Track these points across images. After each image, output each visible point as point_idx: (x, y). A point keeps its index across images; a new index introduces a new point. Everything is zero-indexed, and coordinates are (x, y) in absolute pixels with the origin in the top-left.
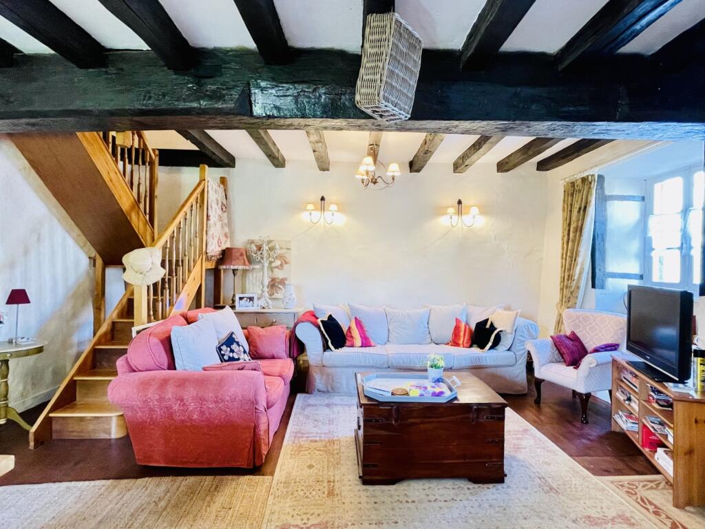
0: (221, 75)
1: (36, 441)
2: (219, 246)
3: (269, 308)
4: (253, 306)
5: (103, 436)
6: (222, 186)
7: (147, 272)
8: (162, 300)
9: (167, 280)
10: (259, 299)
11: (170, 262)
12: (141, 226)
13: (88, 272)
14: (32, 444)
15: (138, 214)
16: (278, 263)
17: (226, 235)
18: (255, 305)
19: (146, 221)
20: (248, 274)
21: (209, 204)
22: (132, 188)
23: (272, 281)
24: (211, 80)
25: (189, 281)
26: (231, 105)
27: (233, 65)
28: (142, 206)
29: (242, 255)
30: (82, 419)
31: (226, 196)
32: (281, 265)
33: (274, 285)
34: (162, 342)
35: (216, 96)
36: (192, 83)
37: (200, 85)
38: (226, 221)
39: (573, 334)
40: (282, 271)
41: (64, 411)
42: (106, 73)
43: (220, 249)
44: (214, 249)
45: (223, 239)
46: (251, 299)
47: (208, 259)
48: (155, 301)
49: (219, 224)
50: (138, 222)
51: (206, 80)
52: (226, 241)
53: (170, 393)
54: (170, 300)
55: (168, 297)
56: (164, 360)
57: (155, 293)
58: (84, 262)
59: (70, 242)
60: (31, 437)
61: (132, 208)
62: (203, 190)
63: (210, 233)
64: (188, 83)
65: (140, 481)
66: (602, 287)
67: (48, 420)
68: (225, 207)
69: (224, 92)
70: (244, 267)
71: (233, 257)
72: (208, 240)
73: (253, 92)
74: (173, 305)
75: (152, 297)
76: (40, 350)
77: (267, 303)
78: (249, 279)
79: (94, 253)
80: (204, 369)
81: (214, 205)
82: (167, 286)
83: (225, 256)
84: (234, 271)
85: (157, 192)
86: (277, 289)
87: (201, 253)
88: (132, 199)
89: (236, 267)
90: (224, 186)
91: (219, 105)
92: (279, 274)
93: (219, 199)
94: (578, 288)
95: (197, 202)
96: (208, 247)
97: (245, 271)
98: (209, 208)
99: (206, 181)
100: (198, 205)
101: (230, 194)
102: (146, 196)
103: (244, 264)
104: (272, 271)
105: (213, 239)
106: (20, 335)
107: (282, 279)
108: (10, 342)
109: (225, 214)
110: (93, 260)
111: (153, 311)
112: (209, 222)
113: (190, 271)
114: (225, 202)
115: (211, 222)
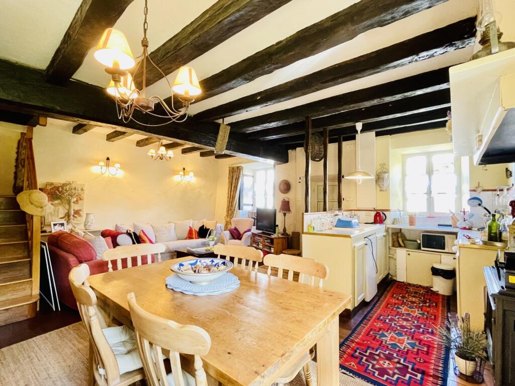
39: (235, 227)
40: (77, 205)
66: (242, 210)
92: (75, 207)
94: (235, 210)
107: (78, 210)
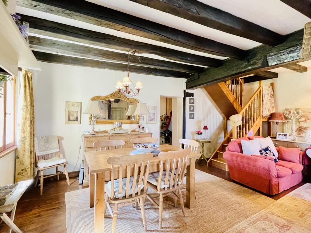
0: (256, 56)
1: (209, 165)
2: (269, 112)
3: (296, 141)
4: (286, 139)
5: (224, 169)
6: (271, 87)
7: (236, 122)
8: (242, 132)
9: (244, 125)
10: (289, 136)
11: (246, 119)
12: (237, 107)
13: (222, 122)
14: (208, 165)
15: (236, 103)
16: (303, 119)
17: (273, 108)
18: (287, 138)
19: (239, 104)
20: (285, 124)
21: (263, 96)
22: (234, 95)
23: (299, 128)
24: (252, 59)
25: (254, 126)
26: (260, 65)
27: (260, 51)
28: (237, 100)
29: (281, 115)
30: (219, 163)
31: (273, 90)
32: (305, 120)
33: (300, 130)
34: (238, 144)
35: (254, 64)
36: (246, 62)
37: (248, 62)
38: (273, 101)
40: (305, 123)
41: (214, 159)
42: (223, 67)
43: (270, 113)
44: (266, 113)
45: (271, 109)
46: (285, 135)
47: (263, 117)
48: (240, 132)
49: (269, 103)
50: (236, 106)
51: (250, 60)
52: (273, 110)
53: (239, 159)
54: (245, 132)
55: (245, 131)
56: (239, 150)
57: (240, 129)
58: (221, 118)
59: (218, 113)
60: (208, 163)
61: (234, 101)
62: (260, 91)
63: (264, 107)
64: (245, 63)
65: (231, 183)
67: (211, 160)
68: (273, 95)
69: (257, 62)
70: (282, 121)
71: (276, 117)
72: (263, 110)
73: (268, 58)
74: (247, 134)
75: (238, 131)
76: (210, 142)
77: (294, 138)
78: (286, 126)
79: (224, 116)
80: (251, 155)
81: (266, 96)
82: (244, 127)
83: (272, 116)
84: (277, 123)
85: (243, 94)
86: (303, 132)
87: (260, 115)
88: (234, 98)
89: (277, 121)
90: (272, 86)
91: (256, 66)
92: (304, 125)
93: (269, 92)
95: (257, 96)
96: (263, 113)
97: (283, 123)
98: (263, 97)
99: (262, 87)
100: (258, 97)
101: (276, 89)
102: (239, 96)
103: (282, 120)
104: (299, 123)
105: (265, 109)
106: (206, 137)
107: (306, 127)
108: (204, 139)
109: (273, 98)
110: (224, 118)
111: (239, 135)
112: (263, 103)
113: (254, 122)
114: (272, 93)
115: (265, 102)
